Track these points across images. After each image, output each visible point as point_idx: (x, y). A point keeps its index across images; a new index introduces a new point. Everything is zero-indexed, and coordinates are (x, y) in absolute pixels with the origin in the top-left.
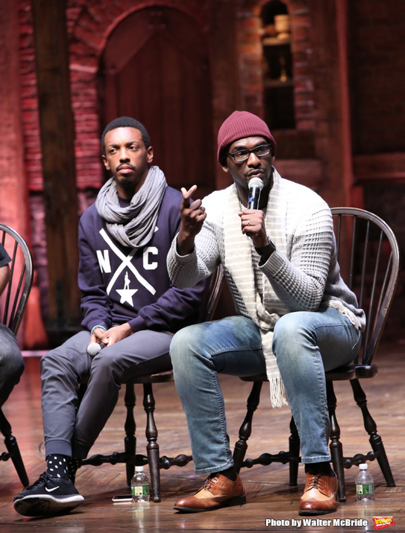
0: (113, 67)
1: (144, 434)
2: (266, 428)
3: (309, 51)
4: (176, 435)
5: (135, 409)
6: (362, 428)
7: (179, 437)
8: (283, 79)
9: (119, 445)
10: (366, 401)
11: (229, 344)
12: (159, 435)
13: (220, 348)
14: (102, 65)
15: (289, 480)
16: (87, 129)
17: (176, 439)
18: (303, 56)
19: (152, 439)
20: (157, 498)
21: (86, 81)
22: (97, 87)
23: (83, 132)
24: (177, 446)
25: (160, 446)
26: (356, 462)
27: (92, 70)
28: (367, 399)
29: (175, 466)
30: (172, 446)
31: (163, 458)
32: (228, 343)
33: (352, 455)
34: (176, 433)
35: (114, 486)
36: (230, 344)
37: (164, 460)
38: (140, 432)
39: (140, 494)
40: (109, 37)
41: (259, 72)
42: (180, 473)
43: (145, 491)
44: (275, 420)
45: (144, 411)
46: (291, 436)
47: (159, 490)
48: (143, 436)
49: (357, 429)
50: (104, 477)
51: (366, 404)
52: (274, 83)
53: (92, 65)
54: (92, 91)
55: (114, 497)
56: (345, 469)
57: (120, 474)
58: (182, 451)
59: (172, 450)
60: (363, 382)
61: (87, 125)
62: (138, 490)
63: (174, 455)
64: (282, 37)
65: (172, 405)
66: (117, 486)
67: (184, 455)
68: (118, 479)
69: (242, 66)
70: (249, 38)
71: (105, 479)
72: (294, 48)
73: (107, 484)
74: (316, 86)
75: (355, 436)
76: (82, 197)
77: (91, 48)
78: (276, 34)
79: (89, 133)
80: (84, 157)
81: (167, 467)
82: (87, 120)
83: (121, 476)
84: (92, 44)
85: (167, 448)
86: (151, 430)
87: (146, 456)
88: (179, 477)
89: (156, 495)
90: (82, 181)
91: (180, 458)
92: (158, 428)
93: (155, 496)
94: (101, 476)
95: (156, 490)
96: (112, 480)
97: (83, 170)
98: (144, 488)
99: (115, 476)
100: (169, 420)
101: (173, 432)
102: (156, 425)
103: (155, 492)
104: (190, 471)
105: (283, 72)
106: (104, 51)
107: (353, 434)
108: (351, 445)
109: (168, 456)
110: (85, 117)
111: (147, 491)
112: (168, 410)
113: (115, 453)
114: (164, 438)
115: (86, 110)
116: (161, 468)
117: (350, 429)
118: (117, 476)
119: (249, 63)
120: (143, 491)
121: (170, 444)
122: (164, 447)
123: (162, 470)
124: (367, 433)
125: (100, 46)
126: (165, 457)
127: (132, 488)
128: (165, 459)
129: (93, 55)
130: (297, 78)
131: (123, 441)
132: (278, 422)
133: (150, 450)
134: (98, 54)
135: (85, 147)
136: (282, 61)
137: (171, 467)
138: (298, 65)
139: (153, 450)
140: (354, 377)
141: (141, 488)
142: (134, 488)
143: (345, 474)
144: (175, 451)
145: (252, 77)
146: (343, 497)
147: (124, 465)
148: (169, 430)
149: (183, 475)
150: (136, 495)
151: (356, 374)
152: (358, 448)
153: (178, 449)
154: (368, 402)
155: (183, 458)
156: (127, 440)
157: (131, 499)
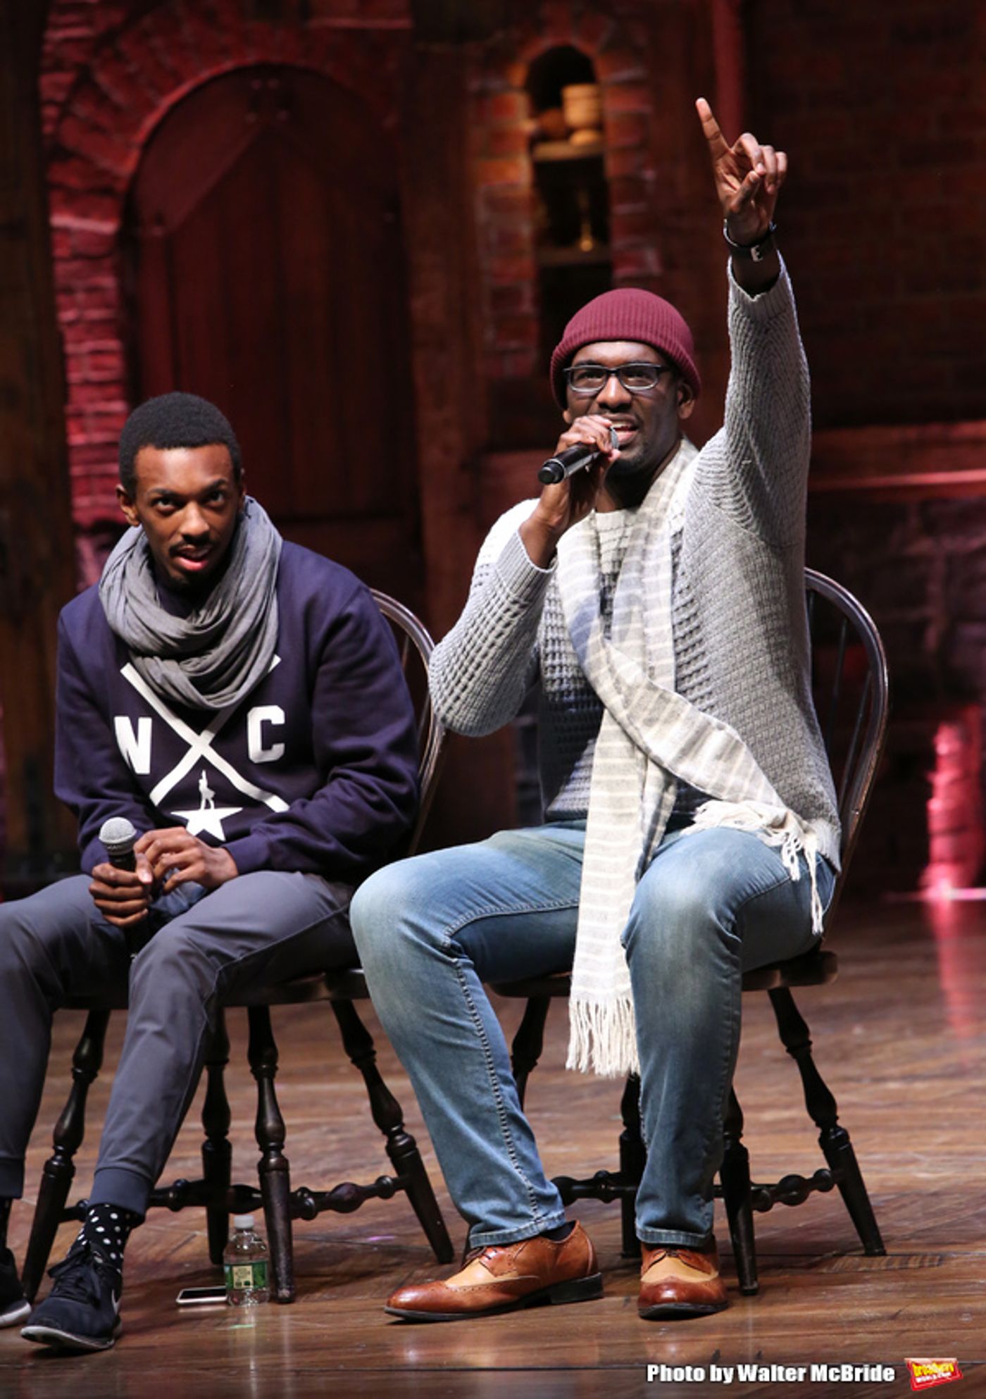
0: (160, 220)
1: (252, 1135)
2: (558, 1115)
3: (649, 175)
4: (333, 1137)
5: (228, 1073)
6: (802, 1113)
7: (340, 1141)
8: (586, 244)
9: (190, 1164)
10: (810, 1043)
11: (480, 900)
12: (289, 1138)
13: (461, 913)
14: (129, 214)
15: (620, 1243)
16: (94, 376)
17: (333, 1147)
18: (635, 188)
19: (272, 1144)
20: (285, 1292)
21: (91, 255)
22: (118, 272)
23: (87, 383)
24: (336, 1165)
25: (291, 1165)
26: (783, 1196)
27: (108, 227)
28: (811, 1038)
29: (331, 1212)
30: (322, 1166)
31: (299, 1194)
32: (479, 897)
33: (775, 1179)
34: (333, 1131)
35: (180, 1265)
36: (483, 900)
37: (303, 1199)
38: (241, 1130)
39: (247, 1283)
40: (147, 146)
41: (526, 230)
42: (346, 1231)
43: (259, 1278)
44: (578, 1097)
45: (252, 1078)
46: (625, 1132)
47: (290, 1272)
48: (249, 1141)
49: (786, 1114)
50: (155, 1244)
51: (810, 1051)
52: (563, 256)
53: (105, 217)
54: (108, 282)
55: (180, 1294)
56: (756, 1215)
57: (194, 1236)
58: (349, 1176)
59: (324, 1174)
60: (801, 996)
61: (96, 368)
62: (244, 1275)
63: (328, 1187)
64: (581, 138)
65: (321, 1063)
66: (187, 1265)
67: (354, 1185)
68: (188, 1250)
69: (482, 214)
70: (499, 142)
71: (158, 1248)
72: (612, 167)
73: (164, 1261)
74: (669, 262)
75: (781, 1132)
76: (86, 547)
77: (104, 173)
78: (567, 132)
79: (101, 384)
80: (90, 446)
81: (309, 1214)
82: (96, 353)
83: (197, 1241)
84: (105, 163)
85: (312, 1170)
86: (270, 1123)
87: (259, 1188)
88: (343, 1239)
89: (284, 1285)
90: (86, 506)
91: (343, 1191)
92: (286, 1122)
93: (281, 1289)
94: (146, 1243)
95: (283, 1272)
96: (174, 1251)
97: (87, 477)
98: (256, 1269)
99: (180, 1243)
100: (313, 1101)
101: (325, 1129)
102: (283, 1113)
103: (280, 1279)
104: (371, 1226)
105: (586, 228)
106: (135, 178)
107: (776, 1128)
108: (772, 1155)
109: (313, 1188)
110: (89, 345)
111: (263, 1277)
112: (312, 1075)
113: (178, 1181)
114: (305, 1146)
115: (93, 328)
116: (296, 1217)
117: (768, 1116)
118: (186, 1242)
119: (501, 204)
120: (254, 1276)
121: (317, 1159)
122: (304, 1168)
123: (298, 1224)
124: (813, 1123)
125: (127, 168)
126: (304, 1190)
127: (227, 1269)
128: (306, 1195)
129: (107, 191)
130: (619, 243)
131: (199, 1153)
132: (587, 1101)
133: (266, 1174)
134: (120, 186)
135: (90, 422)
136: (583, 201)
137: (320, 1214)
138: (621, 209)
139: (274, 1173)
140: (777, 983)
141: (249, 1268)
142: (231, 1270)
143: (756, 1226)
144: (332, 1176)
145: (508, 240)
146: (752, 1284)
147: (202, 1212)
148: (316, 1125)
149: (351, 1237)
150: (235, 1287)
151: (783, 976)
152: (790, 1160)
153: (339, 1171)
154: (813, 1047)
155: (349, 1192)
156: (208, 1149)
157: (223, 1299)
